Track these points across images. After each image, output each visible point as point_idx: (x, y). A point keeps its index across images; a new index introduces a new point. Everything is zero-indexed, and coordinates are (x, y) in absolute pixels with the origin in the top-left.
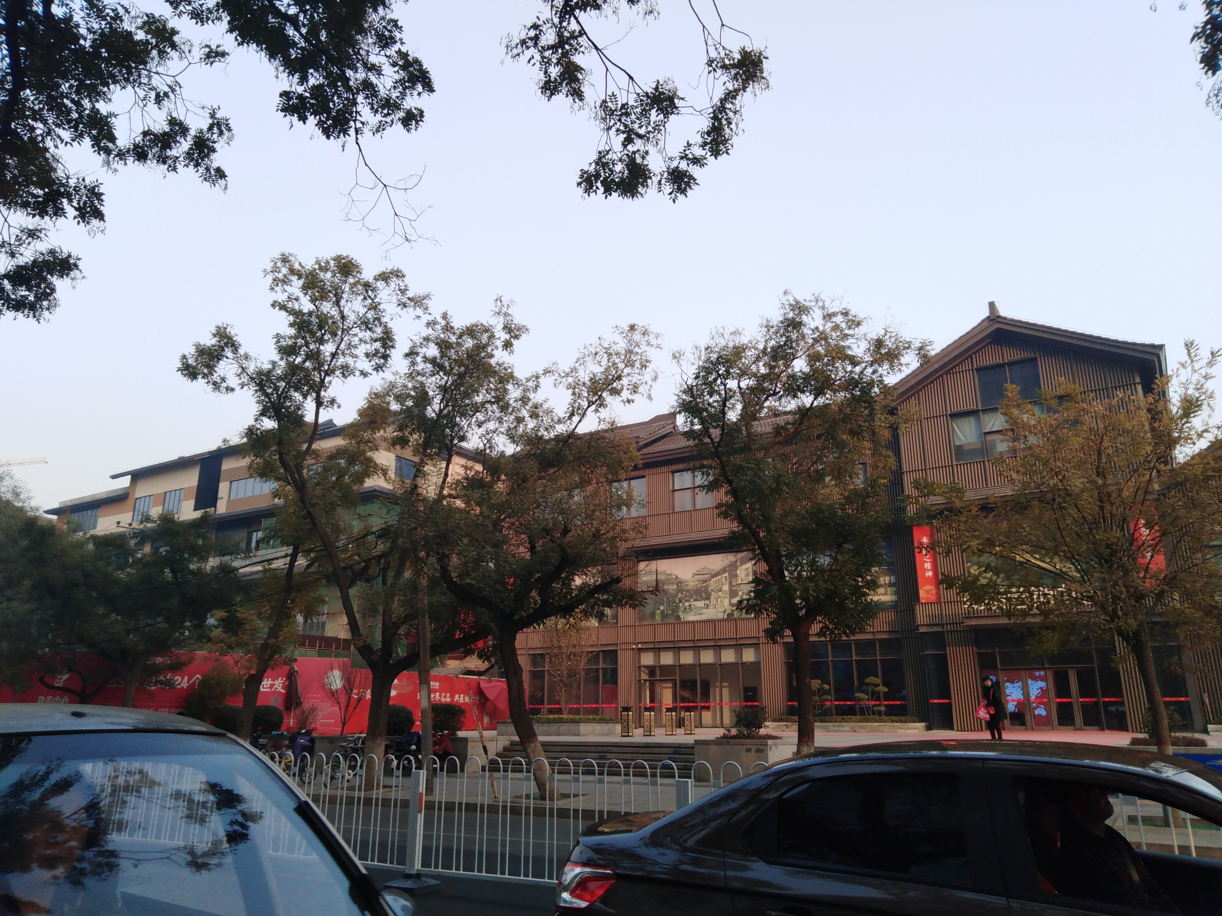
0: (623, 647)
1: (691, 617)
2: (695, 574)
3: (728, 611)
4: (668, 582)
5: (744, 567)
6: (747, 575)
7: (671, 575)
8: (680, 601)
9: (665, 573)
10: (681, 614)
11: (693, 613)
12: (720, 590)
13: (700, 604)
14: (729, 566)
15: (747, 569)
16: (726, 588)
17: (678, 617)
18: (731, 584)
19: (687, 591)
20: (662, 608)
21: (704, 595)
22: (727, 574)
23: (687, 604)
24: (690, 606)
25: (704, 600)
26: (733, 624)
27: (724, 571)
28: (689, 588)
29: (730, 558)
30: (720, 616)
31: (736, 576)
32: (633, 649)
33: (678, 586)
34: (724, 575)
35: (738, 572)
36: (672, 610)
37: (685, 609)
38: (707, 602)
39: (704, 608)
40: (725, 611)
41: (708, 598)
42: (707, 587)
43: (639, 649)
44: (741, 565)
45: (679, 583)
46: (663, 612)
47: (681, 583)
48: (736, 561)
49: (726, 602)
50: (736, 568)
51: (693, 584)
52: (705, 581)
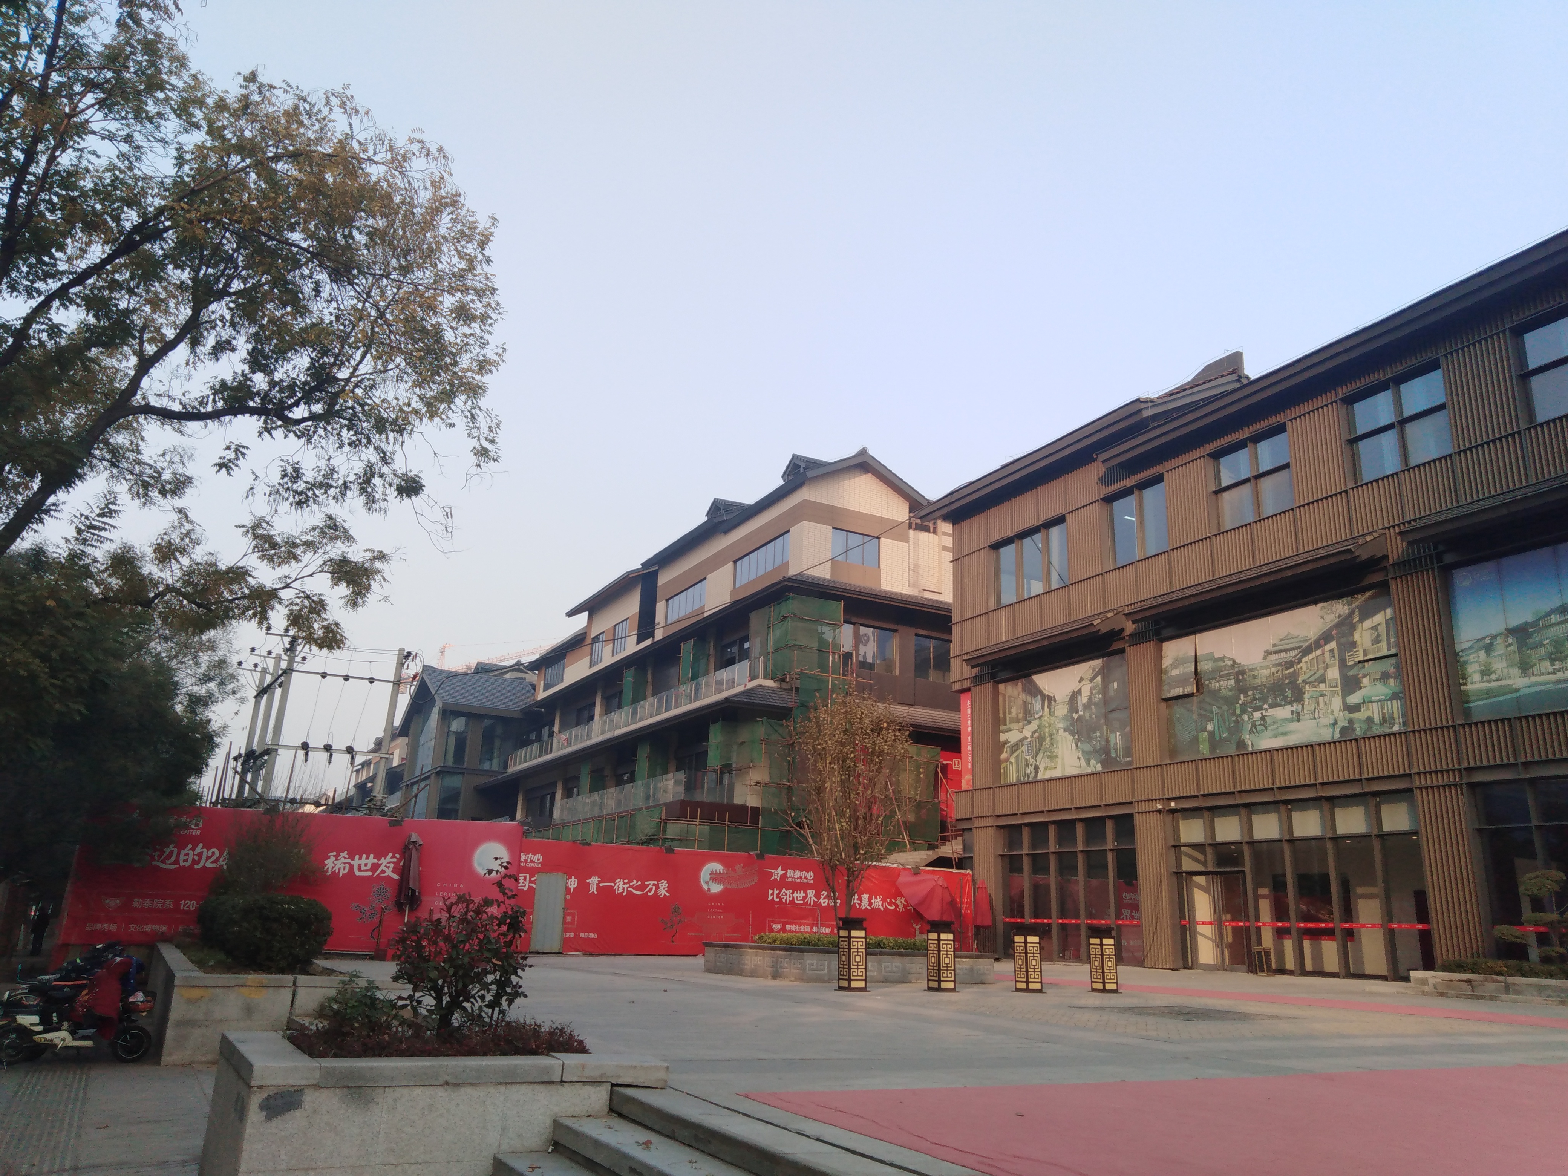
0: (1145, 807)
1: (1267, 742)
2: (1268, 653)
3: (1342, 723)
4: (1218, 674)
5: (1368, 623)
6: (1377, 640)
7: (1222, 659)
8: (1244, 711)
9: (1211, 658)
10: (1247, 737)
11: (1269, 733)
12: (1322, 680)
13: (1283, 712)
14: (1338, 626)
15: (1375, 628)
16: (1333, 673)
17: (1241, 744)
18: (1343, 663)
19: (1255, 688)
20: (1210, 727)
21: (1289, 693)
22: (1333, 645)
23: (1257, 715)
24: (1263, 718)
25: (1291, 703)
26: (1352, 748)
27: (1326, 637)
28: (1258, 681)
29: (1339, 608)
30: (1326, 735)
31: (1354, 644)
32: (1159, 811)
33: (1238, 681)
34: (1328, 647)
35: (1357, 636)
36: (1229, 729)
37: (1254, 725)
38: (1296, 707)
39: (1291, 720)
40: (1335, 724)
41: (1298, 697)
42: (1294, 675)
43: (1173, 811)
44: (1362, 620)
45: (1240, 673)
46: (1211, 734)
47: (1243, 673)
48: (1352, 613)
49: (1337, 703)
50: (1353, 627)
51: (1266, 672)
52: (1290, 664)
